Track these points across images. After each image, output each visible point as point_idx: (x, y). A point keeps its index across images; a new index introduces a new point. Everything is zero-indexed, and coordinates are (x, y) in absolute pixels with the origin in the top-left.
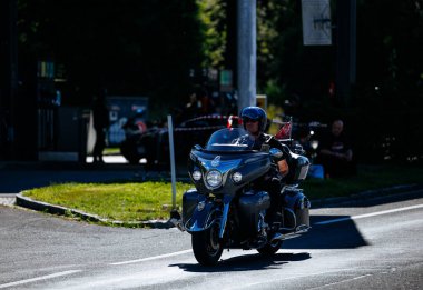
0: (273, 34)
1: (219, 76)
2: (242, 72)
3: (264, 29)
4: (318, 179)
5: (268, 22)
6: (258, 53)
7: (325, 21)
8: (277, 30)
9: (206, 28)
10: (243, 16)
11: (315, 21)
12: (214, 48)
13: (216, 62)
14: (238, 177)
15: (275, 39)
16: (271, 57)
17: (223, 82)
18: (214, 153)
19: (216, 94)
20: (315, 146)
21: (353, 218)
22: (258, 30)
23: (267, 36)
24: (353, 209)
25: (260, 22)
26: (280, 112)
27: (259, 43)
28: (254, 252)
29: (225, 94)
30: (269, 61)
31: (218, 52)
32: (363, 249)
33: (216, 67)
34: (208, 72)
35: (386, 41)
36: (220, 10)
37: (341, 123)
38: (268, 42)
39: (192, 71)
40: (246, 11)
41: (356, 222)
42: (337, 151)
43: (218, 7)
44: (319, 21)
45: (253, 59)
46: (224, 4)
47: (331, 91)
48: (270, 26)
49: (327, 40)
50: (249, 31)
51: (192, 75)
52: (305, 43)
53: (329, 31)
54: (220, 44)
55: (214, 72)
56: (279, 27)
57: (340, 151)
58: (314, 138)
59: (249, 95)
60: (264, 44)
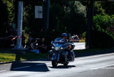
0: (27, 15)
1: (12, 25)
2: (19, 24)
3: (25, 13)
4: (37, 53)
5: (26, 11)
6: (23, 19)
7: (41, 12)
8: (28, 14)
9: (9, 12)
10: (19, 10)
11: (38, 12)
12: (11, 17)
13: (12, 21)
14: (62, 48)
15: (28, 16)
16: (26, 20)
17: (13, 27)
18: (57, 43)
19: (11, 30)
20: (37, 44)
21: (46, 64)
22: (23, 13)
23: (25, 15)
24: (46, 62)
25: (24, 11)
26: (28, 35)
27: (23, 17)
28: (63, 65)
29: (14, 30)
30: (26, 21)
31: (12, 19)
32: (48, 72)
33: (12, 23)
34: (9, 24)
35: (57, 18)
36: (13, 8)
37: (44, 39)
38: (26, 17)
39: (5, 23)
40: (20, 8)
41: (47, 65)
42: (42, 46)
43: (13, 7)
44: (39, 12)
45: (22, 21)
46: (14, 6)
47: (42, 30)
48: (26, 13)
49: (41, 17)
50: (21, 14)
51: (5, 24)
52: (36, 18)
53: (42, 15)
54: (13, 16)
55: (11, 24)
56: (29, 13)
57: (44, 46)
58: (37, 43)
59: (20, 30)
60: (25, 17)
